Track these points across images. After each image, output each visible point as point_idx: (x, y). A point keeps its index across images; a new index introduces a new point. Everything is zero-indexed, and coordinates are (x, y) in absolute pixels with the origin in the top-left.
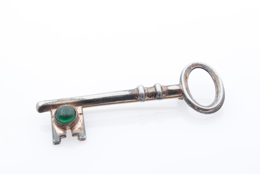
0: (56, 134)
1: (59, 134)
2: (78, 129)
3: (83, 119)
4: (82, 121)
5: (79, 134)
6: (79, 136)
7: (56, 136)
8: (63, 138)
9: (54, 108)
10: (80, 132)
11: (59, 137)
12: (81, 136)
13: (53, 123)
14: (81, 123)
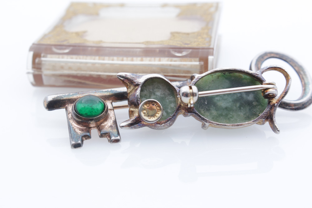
0: (75, 133)
1: (80, 134)
2: (109, 128)
3: (114, 116)
4: (113, 118)
5: (109, 133)
6: (110, 137)
7: (75, 136)
8: (86, 139)
9: (71, 103)
10: (111, 130)
11: (81, 138)
12: (114, 135)
13: (70, 121)
14: (112, 120)
